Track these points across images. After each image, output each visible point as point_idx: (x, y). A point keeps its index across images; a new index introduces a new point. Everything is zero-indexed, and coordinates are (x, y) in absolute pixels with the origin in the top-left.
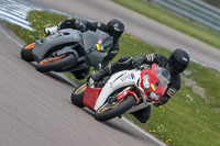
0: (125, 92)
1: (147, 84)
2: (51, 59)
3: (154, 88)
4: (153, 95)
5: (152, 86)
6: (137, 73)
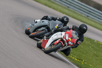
0: (58, 41)
1: (67, 38)
2: (35, 32)
3: (70, 40)
4: (70, 43)
5: (70, 39)
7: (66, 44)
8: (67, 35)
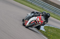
0: (33, 22)
4: (40, 22)
6: (36, 17)
7: (38, 23)
8: (38, 19)
